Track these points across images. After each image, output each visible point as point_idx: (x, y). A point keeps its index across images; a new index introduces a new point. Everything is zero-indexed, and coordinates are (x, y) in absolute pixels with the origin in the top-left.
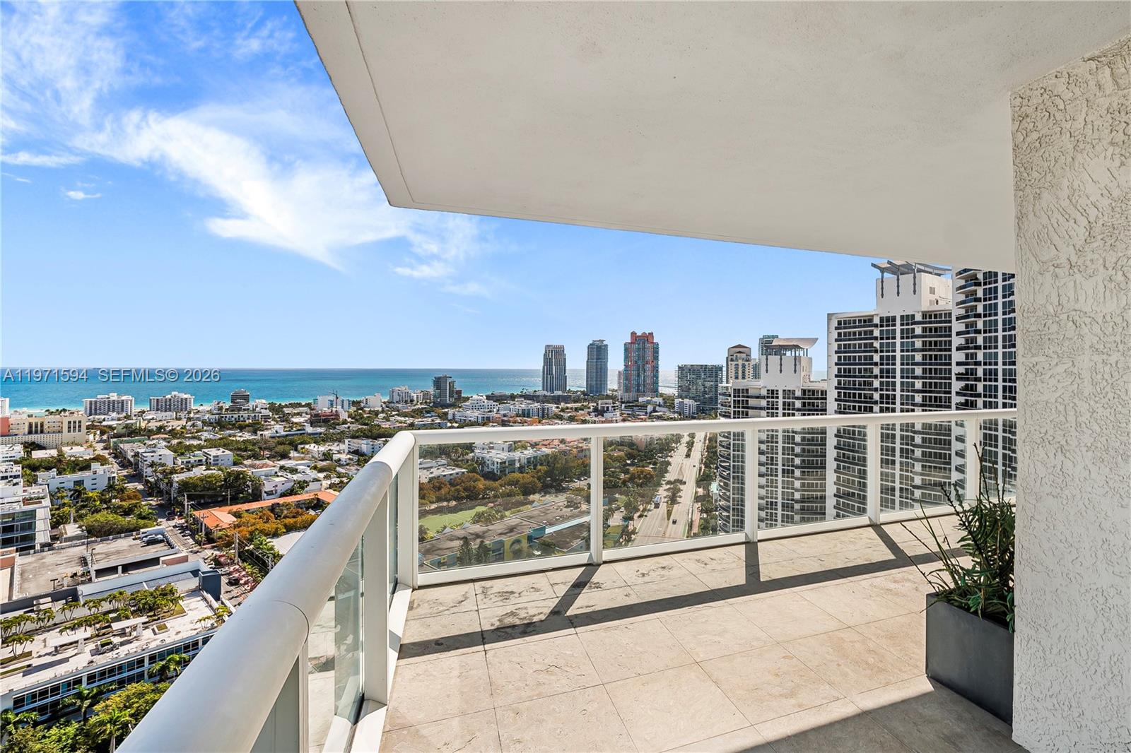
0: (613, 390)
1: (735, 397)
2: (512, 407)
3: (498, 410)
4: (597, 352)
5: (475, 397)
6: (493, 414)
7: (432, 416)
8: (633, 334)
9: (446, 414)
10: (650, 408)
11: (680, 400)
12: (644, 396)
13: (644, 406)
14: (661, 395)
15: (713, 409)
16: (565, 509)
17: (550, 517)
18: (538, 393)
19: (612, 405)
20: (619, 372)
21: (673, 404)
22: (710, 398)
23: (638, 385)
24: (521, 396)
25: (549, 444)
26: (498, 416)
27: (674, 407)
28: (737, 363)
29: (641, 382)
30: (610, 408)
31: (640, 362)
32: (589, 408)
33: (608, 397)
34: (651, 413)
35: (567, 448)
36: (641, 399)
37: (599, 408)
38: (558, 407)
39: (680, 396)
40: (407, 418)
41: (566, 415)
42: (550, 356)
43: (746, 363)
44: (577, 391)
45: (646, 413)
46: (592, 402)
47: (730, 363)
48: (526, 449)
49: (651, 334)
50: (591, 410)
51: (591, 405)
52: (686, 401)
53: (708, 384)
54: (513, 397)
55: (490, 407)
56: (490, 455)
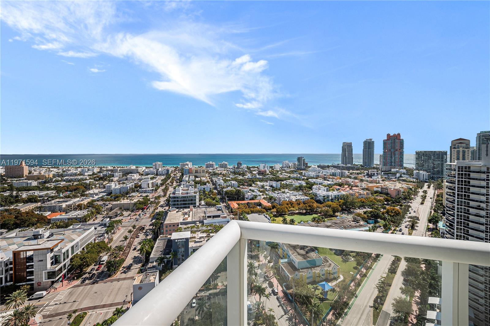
0: (377, 165)
1: (458, 171)
2: (328, 171)
3: (322, 172)
4: (369, 146)
5: (313, 166)
6: (320, 174)
7: (297, 174)
8: (388, 135)
9: (302, 173)
10: (398, 175)
11: (417, 171)
12: (394, 168)
13: (394, 174)
14: (405, 168)
15: (439, 177)
16: (352, 222)
17: (345, 224)
18: (339, 165)
19: (376, 172)
20: (380, 155)
21: (413, 173)
22: (438, 171)
23: (391, 162)
24: (332, 166)
25: (344, 190)
26: (322, 175)
27: (413, 175)
28: (458, 149)
29: (393, 160)
30: (375, 174)
31: (392, 150)
32: (364, 173)
33: (374, 168)
34: (398, 178)
35: (353, 192)
36: (393, 170)
37: (370, 174)
38: (349, 172)
39: (417, 169)
40: (288, 174)
41: (353, 176)
42: (345, 148)
43: (466, 150)
44: (358, 165)
45: (396, 177)
46: (366, 170)
47: (453, 150)
48: (334, 191)
49: (399, 134)
50: (365, 174)
51: (365, 172)
52: (421, 172)
53: (436, 163)
54: (328, 167)
55: (319, 171)
56: (319, 192)
